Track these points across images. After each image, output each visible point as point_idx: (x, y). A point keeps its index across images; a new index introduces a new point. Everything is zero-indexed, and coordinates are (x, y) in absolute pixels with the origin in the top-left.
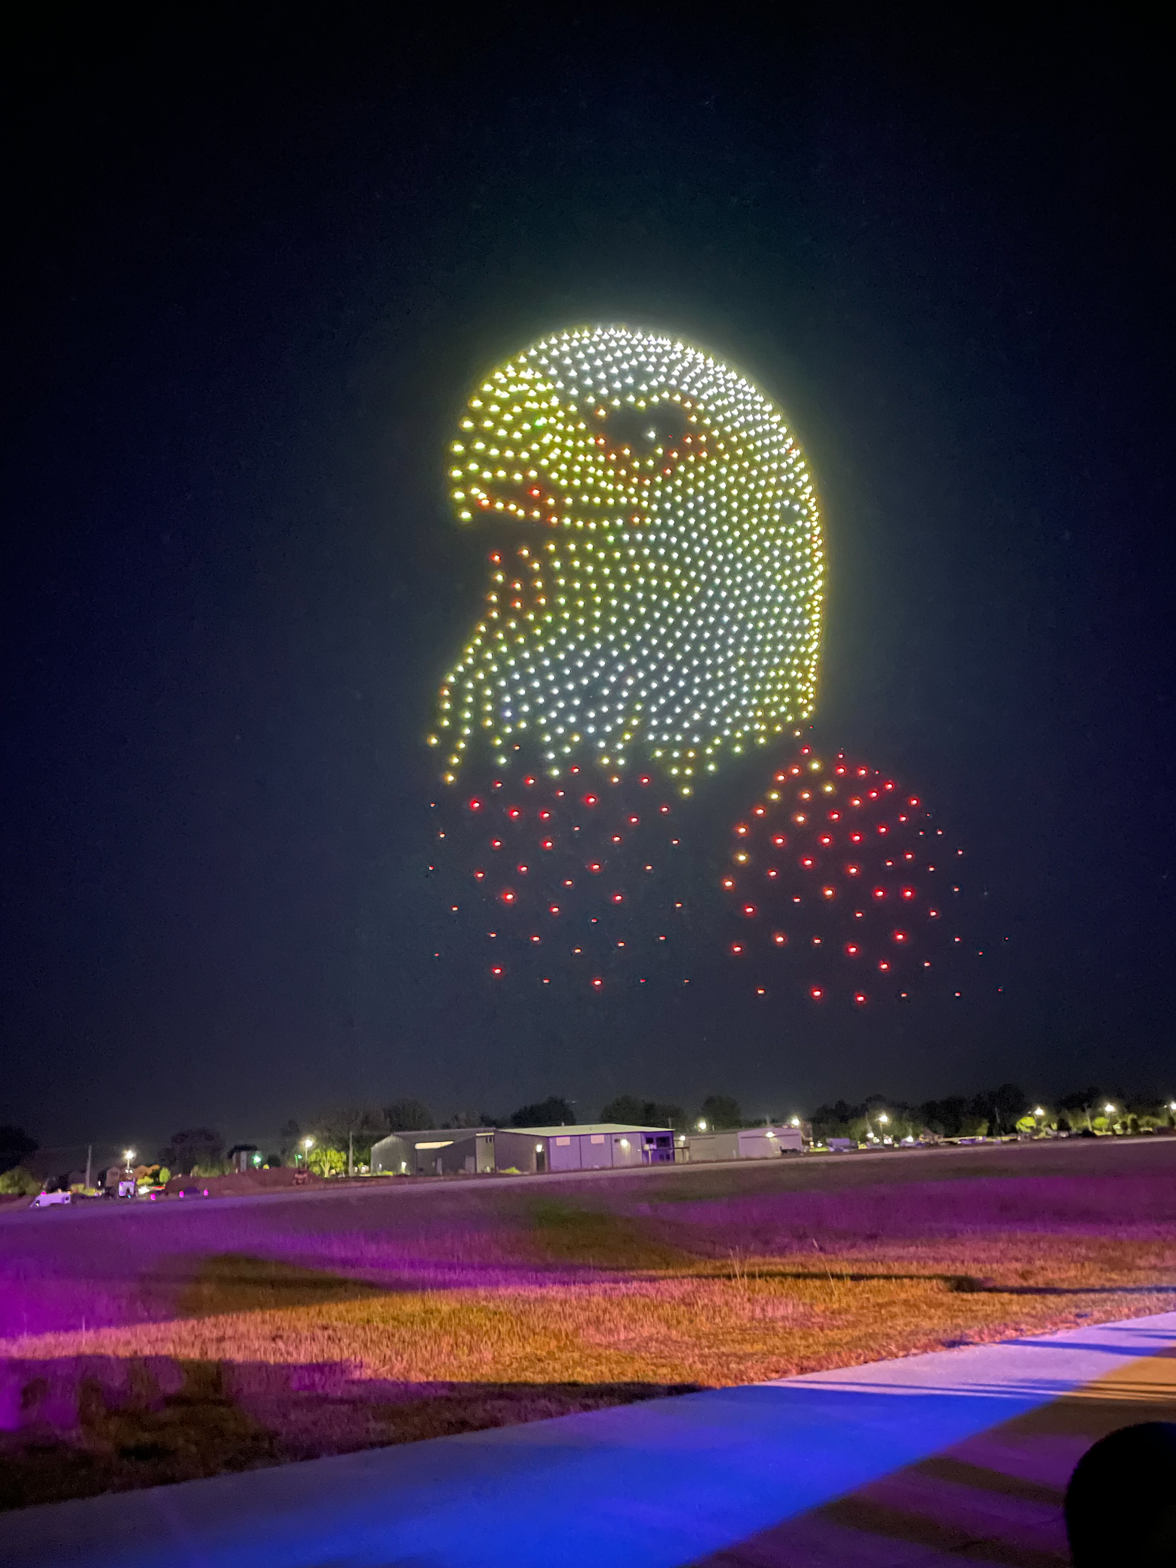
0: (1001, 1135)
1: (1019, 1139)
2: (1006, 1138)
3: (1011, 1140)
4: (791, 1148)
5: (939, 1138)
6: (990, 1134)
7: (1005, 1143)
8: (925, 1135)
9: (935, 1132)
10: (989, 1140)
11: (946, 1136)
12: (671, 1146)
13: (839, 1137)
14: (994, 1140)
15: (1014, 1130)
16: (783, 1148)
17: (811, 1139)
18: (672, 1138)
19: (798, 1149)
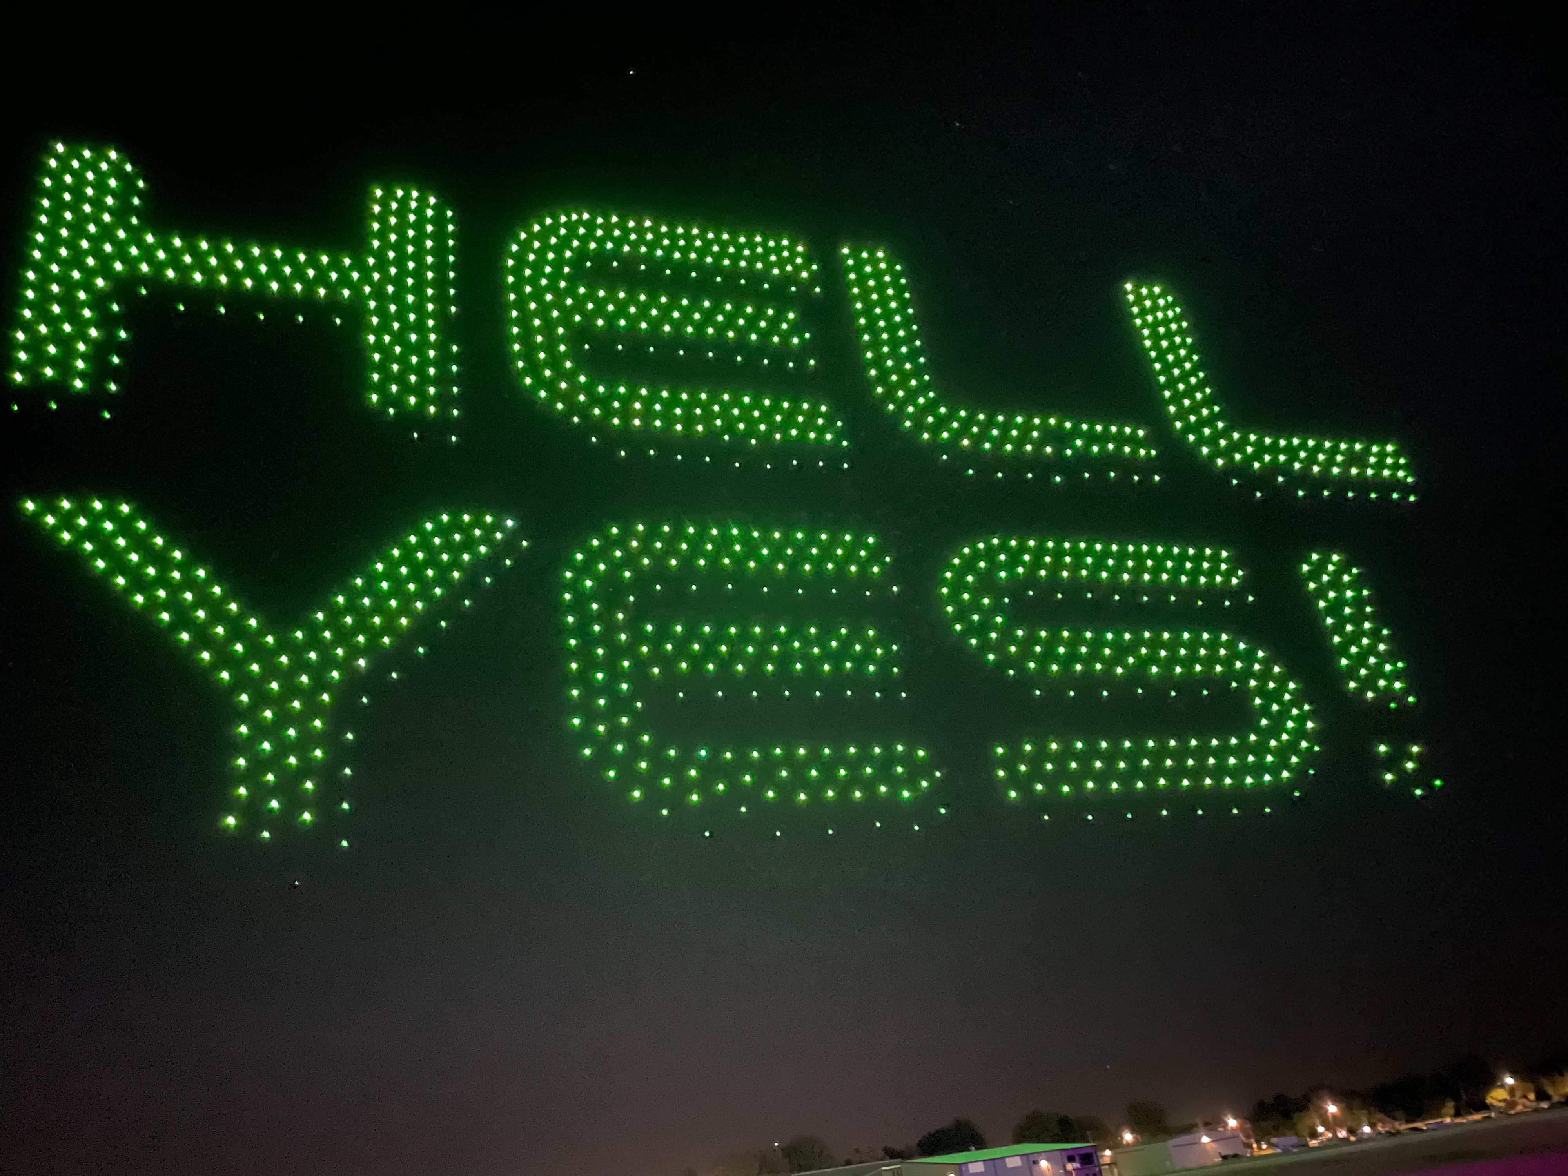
0: (1470, 1113)
1: (1493, 1115)
2: (1477, 1117)
3: (1485, 1118)
4: (1232, 1153)
5: (1400, 1125)
6: (1457, 1114)
7: (1477, 1122)
8: (1383, 1124)
9: (1395, 1119)
10: (1458, 1120)
11: (1408, 1121)
12: (1096, 1164)
13: (1284, 1135)
14: (1465, 1121)
15: (1486, 1107)
16: (1224, 1154)
17: (1252, 1140)
18: (1096, 1153)
19: (1240, 1153)
